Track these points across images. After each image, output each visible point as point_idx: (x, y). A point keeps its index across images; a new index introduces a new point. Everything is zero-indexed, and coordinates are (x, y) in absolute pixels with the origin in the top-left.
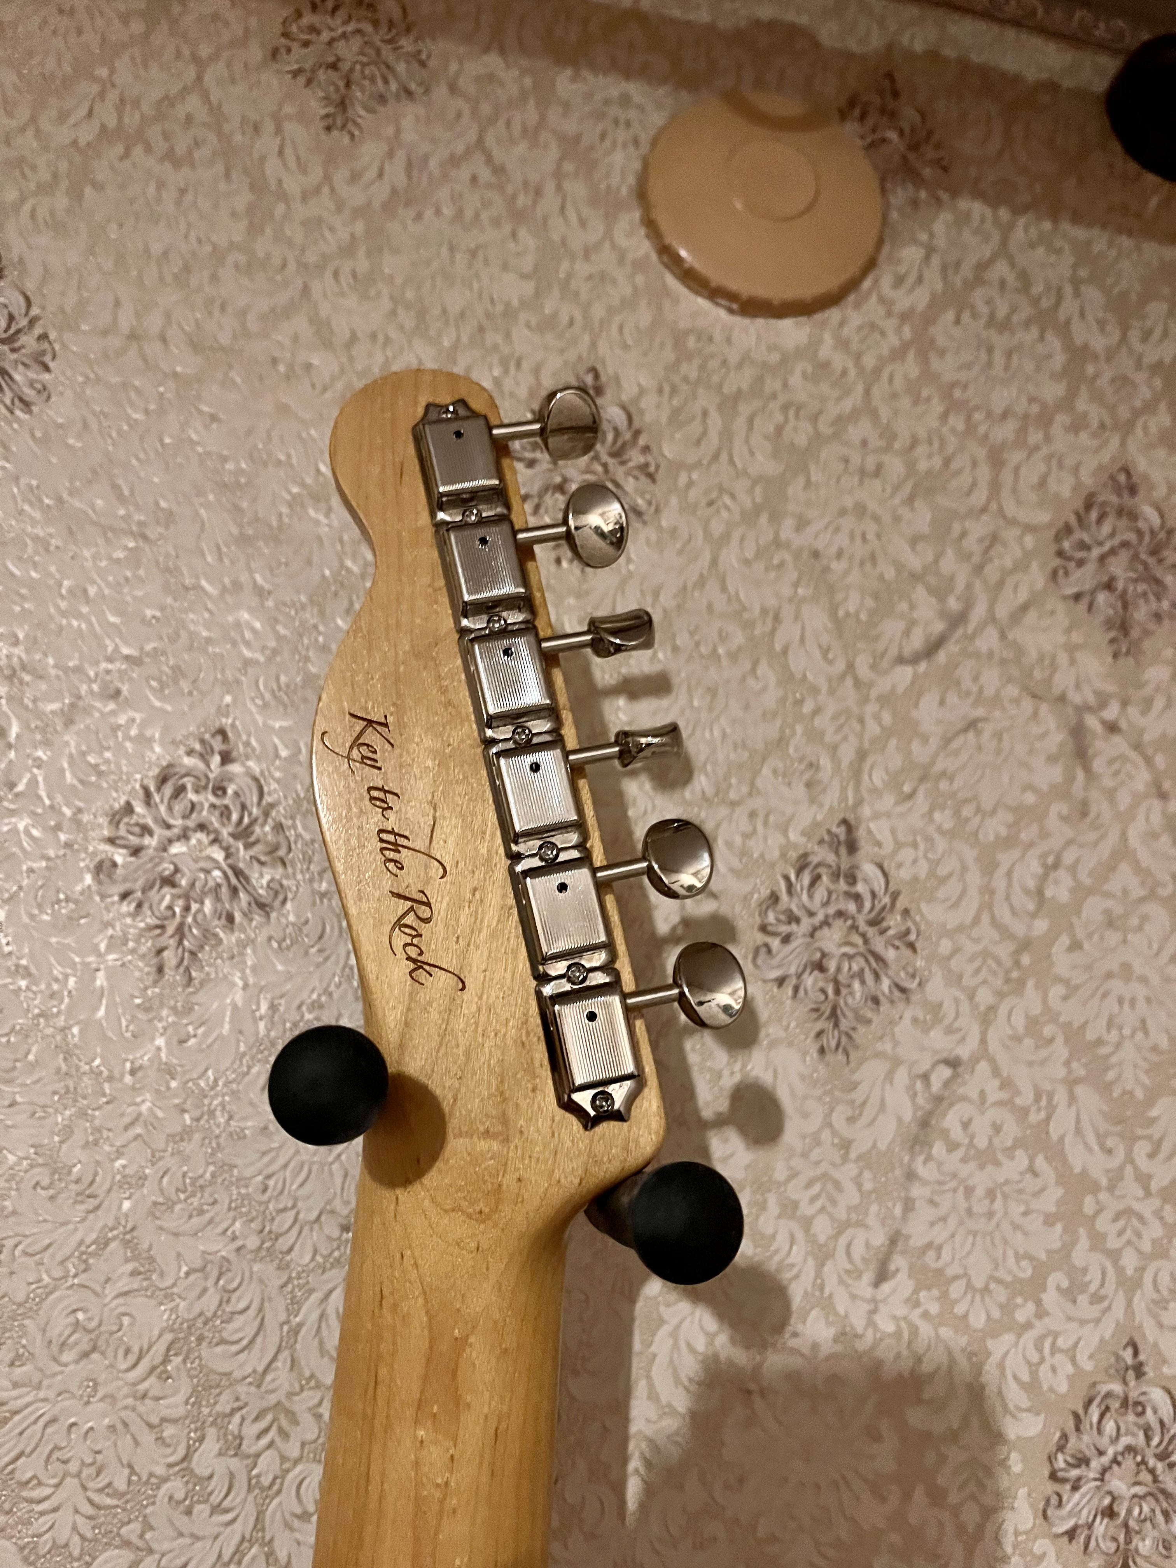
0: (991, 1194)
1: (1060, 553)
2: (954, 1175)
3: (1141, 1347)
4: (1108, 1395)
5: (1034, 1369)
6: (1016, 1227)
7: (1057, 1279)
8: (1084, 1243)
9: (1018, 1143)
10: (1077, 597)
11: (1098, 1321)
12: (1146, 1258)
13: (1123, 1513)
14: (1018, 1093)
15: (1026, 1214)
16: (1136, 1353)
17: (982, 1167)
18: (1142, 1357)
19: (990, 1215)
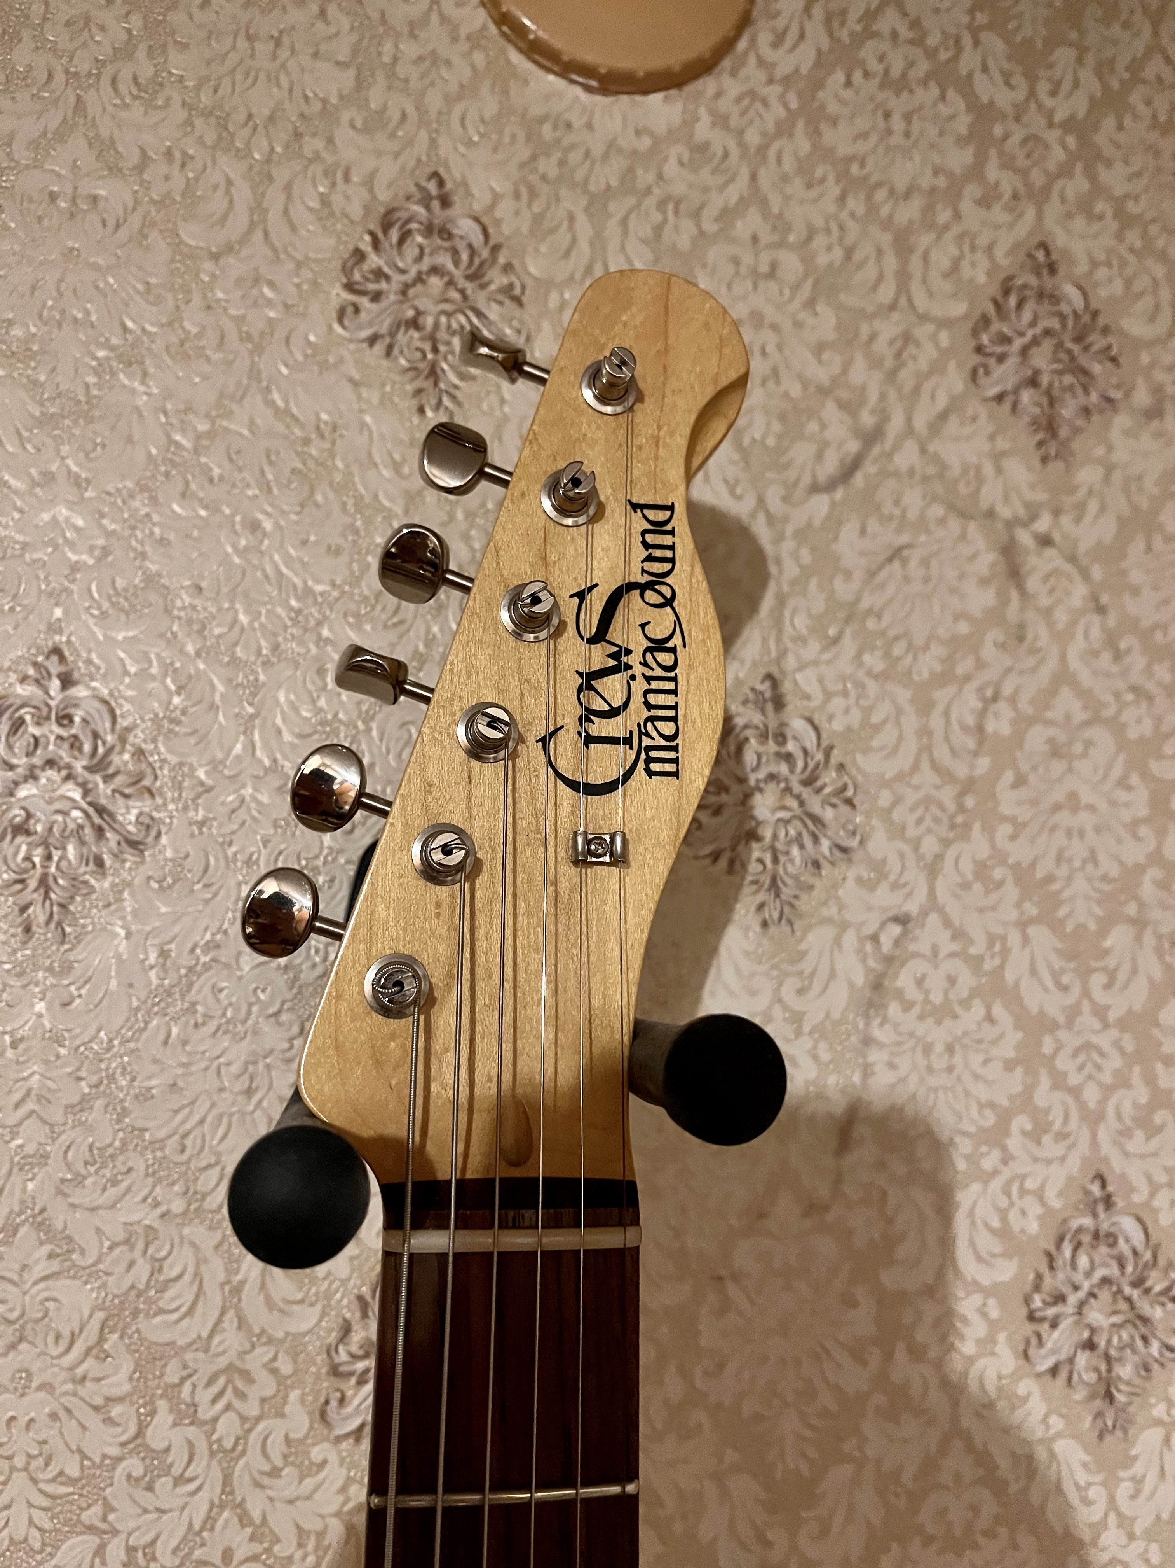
0: (950, 1049)
1: (979, 349)
2: (911, 1035)
3: (1109, 1179)
4: (1080, 1230)
5: (1003, 1214)
6: (977, 1077)
7: (1021, 1122)
8: (1045, 1082)
9: (974, 993)
10: (1000, 398)
11: (1063, 1159)
12: (1108, 1090)
13: (1103, 1344)
14: (971, 942)
15: (986, 1062)
16: (1104, 1186)
17: (939, 1022)
18: (1110, 1189)
19: (950, 1069)
